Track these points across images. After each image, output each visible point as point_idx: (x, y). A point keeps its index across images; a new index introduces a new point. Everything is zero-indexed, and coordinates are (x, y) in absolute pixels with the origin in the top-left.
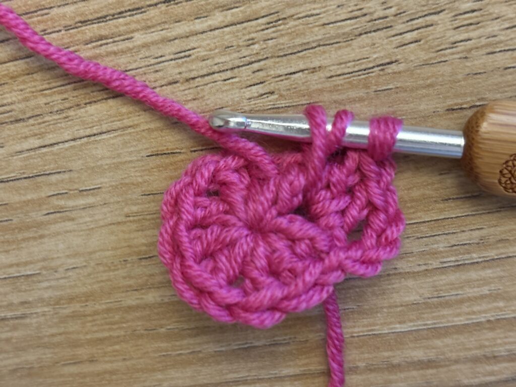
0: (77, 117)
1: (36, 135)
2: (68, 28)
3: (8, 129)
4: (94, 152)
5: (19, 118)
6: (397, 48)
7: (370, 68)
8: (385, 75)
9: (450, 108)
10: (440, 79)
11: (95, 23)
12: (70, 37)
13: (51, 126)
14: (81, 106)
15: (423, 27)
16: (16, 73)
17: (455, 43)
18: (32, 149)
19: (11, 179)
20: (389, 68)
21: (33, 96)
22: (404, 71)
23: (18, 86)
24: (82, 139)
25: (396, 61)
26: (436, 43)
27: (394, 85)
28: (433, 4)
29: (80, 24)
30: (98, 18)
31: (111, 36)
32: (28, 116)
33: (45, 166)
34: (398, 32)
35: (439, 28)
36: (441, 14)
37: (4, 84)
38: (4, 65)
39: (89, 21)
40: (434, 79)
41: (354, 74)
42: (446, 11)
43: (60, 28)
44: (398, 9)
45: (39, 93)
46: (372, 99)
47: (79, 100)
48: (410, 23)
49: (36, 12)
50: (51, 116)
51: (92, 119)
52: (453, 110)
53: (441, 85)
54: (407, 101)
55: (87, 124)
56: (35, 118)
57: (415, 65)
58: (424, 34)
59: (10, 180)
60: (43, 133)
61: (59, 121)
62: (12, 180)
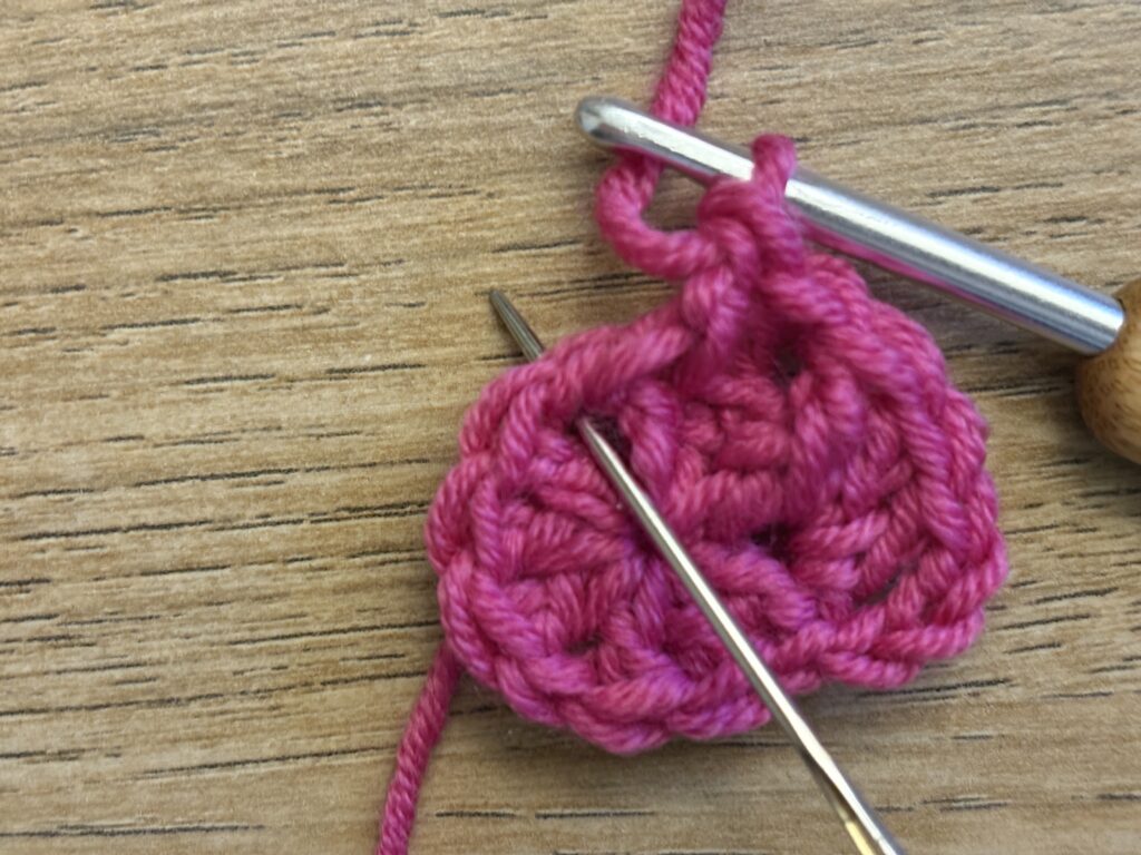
0: (300, 709)
1: (199, 738)
2: (317, 518)
3: (138, 718)
4: (321, 793)
5: (167, 697)
6: (1010, 653)
7: (949, 688)
8: (980, 705)
9: (1106, 793)
10: (1094, 730)
11: (379, 516)
12: (319, 537)
13: (237, 723)
14: (313, 687)
15: (1069, 618)
16: (182, 597)
17: (1131, 659)
18: (182, 769)
19: (122, 829)
20: (991, 692)
21: (211, 652)
22: (1021, 704)
23: (181, 625)
24: (301, 761)
25: (1005, 681)
26: (1092, 655)
27: (996, 729)
28: (1095, 574)
29: (346, 514)
30: (388, 506)
31: (408, 546)
32: (189, 694)
33: (205, 809)
34: (1017, 621)
35: (1102, 625)
36: (1108, 595)
37: (151, 618)
38: (160, 578)
39: (367, 508)
40: (1080, 729)
41: (914, 695)
42: (1120, 593)
43: (301, 517)
44: (1022, 575)
45: (225, 648)
46: (947, 752)
47: (313, 673)
48: (1042, 606)
49: (255, 474)
50: (242, 701)
51: (332, 718)
52: (1112, 797)
53: (1093, 743)
54: (1019, 767)
55: (320, 727)
56: (203, 701)
57: (1045, 693)
58: (1071, 632)
59: (119, 833)
60: (216, 736)
61: (257, 713)
62: (123, 833)
